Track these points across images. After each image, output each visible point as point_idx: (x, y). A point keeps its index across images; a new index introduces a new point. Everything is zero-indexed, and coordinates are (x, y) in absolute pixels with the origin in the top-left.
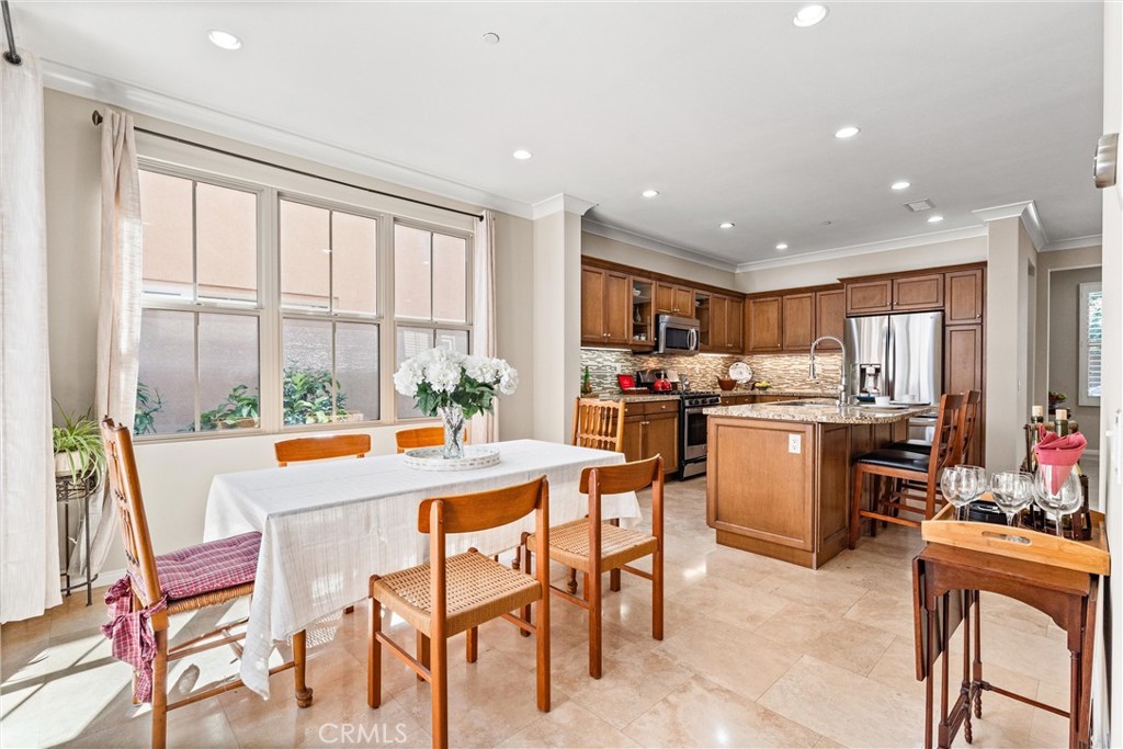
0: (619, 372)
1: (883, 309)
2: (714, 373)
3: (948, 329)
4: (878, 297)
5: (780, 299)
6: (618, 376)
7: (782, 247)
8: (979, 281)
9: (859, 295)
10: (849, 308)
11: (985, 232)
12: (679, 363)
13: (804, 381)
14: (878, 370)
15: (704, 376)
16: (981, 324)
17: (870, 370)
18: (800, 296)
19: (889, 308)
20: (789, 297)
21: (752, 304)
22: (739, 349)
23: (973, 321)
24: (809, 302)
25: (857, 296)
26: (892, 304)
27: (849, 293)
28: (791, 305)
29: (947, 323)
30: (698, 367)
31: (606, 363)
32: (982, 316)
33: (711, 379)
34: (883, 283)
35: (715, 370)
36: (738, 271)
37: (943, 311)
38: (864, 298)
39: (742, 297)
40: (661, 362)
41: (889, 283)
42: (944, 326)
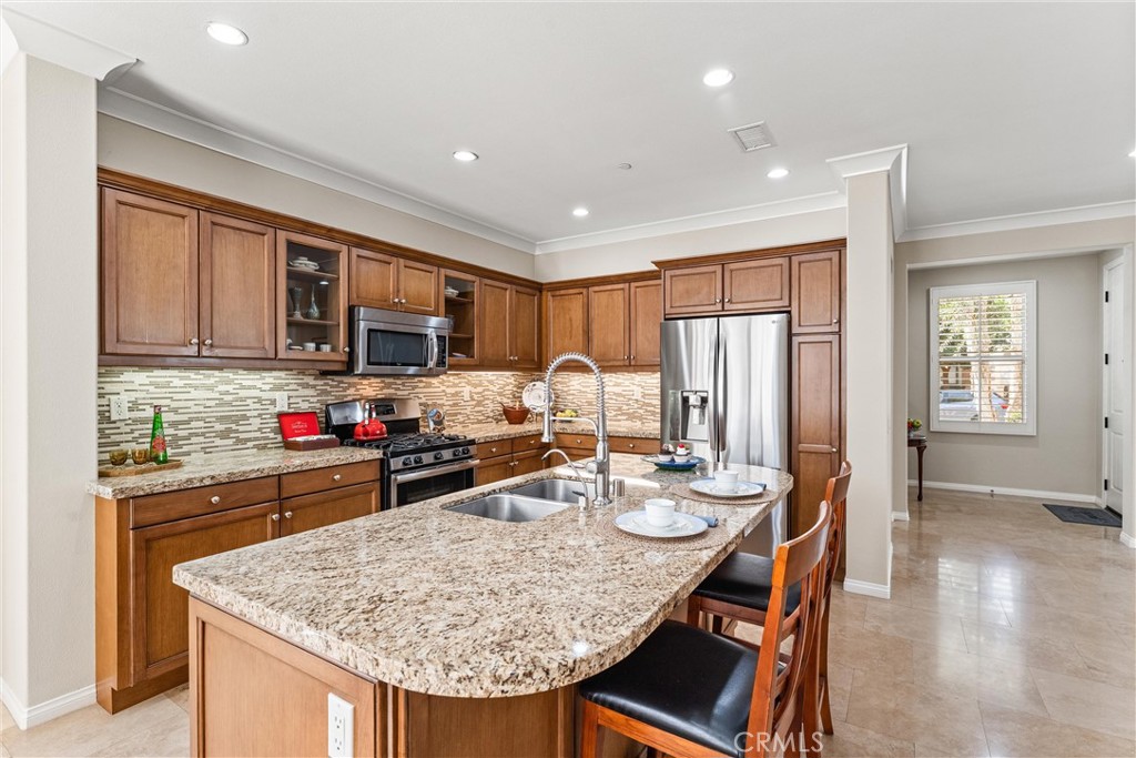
0: (282, 407)
1: (712, 308)
2: (499, 399)
3: (796, 340)
4: (705, 290)
5: (584, 291)
6: (281, 416)
7: (581, 212)
8: (836, 269)
9: (680, 286)
10: (668, 306)
11: (843, 202)
12: (429, 385)
13: (620, 409)
14: (704, 400)
15: (479, 403)
16: (839, 333)
17: (693, 400)
18: (609, 287)
19: (719, 307)
20: (596, 288)
21: (550, 298)
22: (532, 363)
23: (828, 329)
24: (621, 298)
25: (678, 289)
26: (723, 301)
27: (668, 283)
28: (599, 298)
29: (795, 330)
30: (466, 391)
31: (243, 393)
32: (839, 322)
33: (491, 408)
34: (711, 269)
35: (500, 394)
36: (537, 252)
37: (789, 312)
38: (687, 292)
39: (537, 288)
40: (388, 386)
41: (718, 269)
42: (790, 336)
